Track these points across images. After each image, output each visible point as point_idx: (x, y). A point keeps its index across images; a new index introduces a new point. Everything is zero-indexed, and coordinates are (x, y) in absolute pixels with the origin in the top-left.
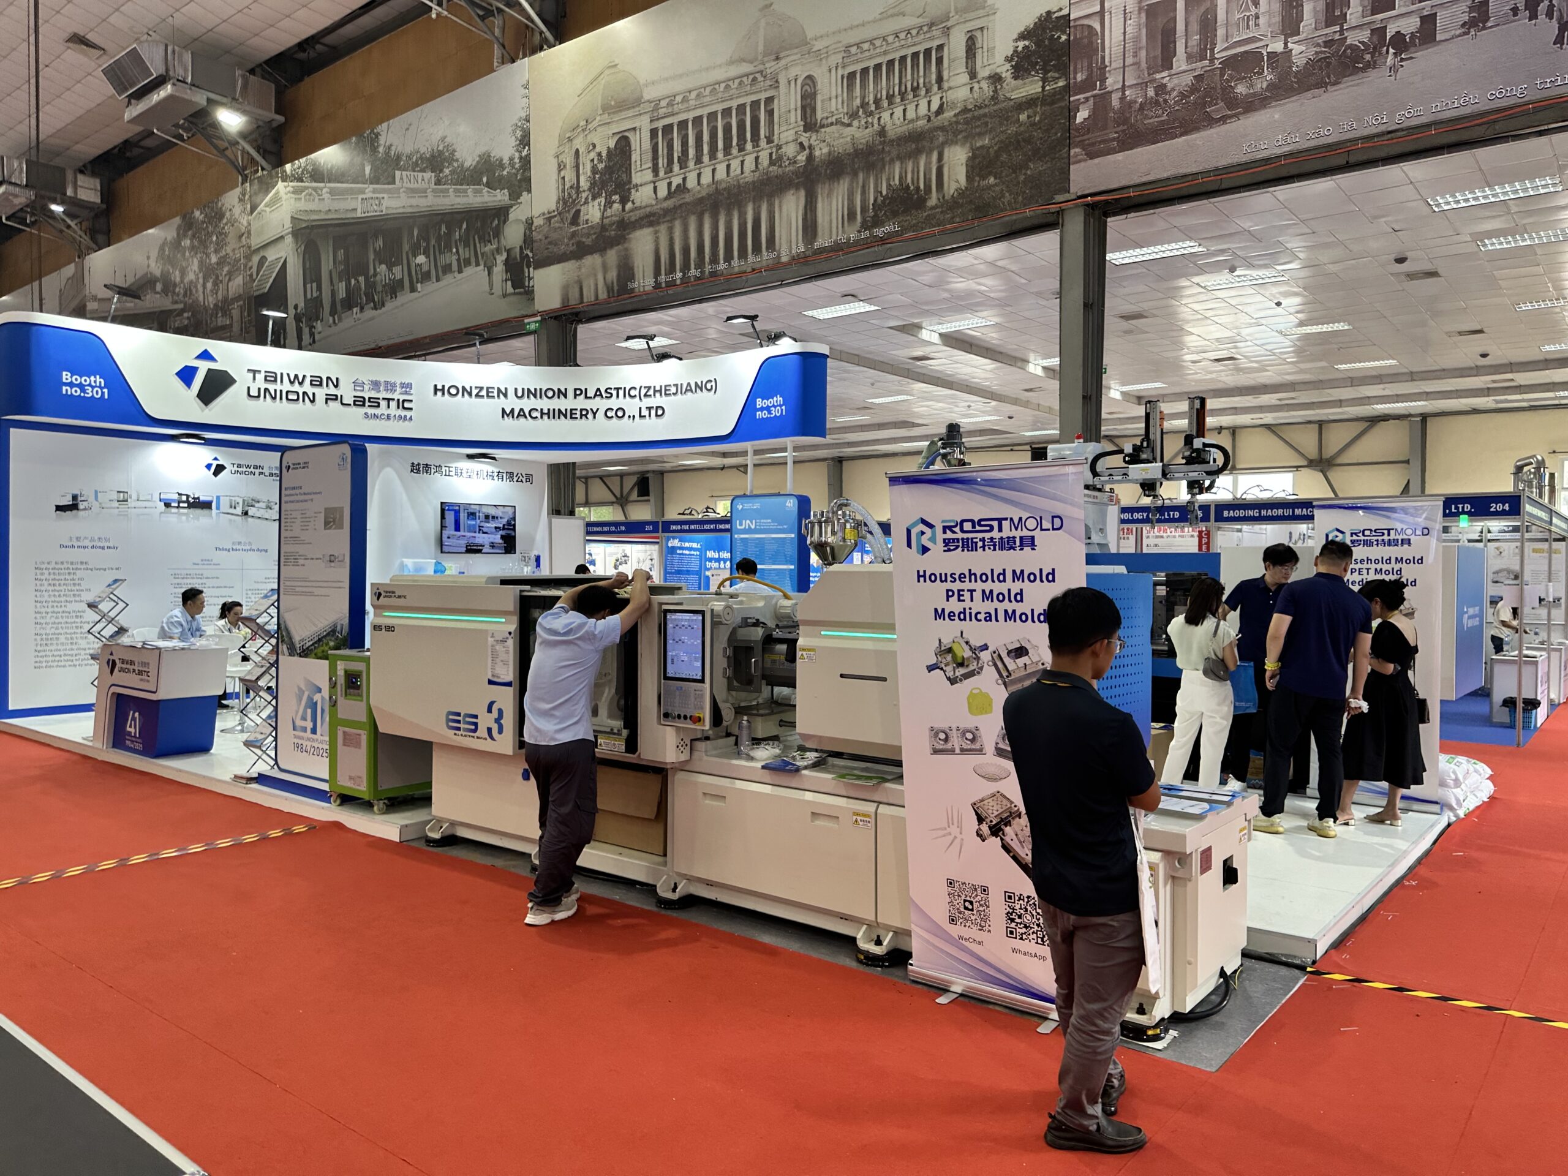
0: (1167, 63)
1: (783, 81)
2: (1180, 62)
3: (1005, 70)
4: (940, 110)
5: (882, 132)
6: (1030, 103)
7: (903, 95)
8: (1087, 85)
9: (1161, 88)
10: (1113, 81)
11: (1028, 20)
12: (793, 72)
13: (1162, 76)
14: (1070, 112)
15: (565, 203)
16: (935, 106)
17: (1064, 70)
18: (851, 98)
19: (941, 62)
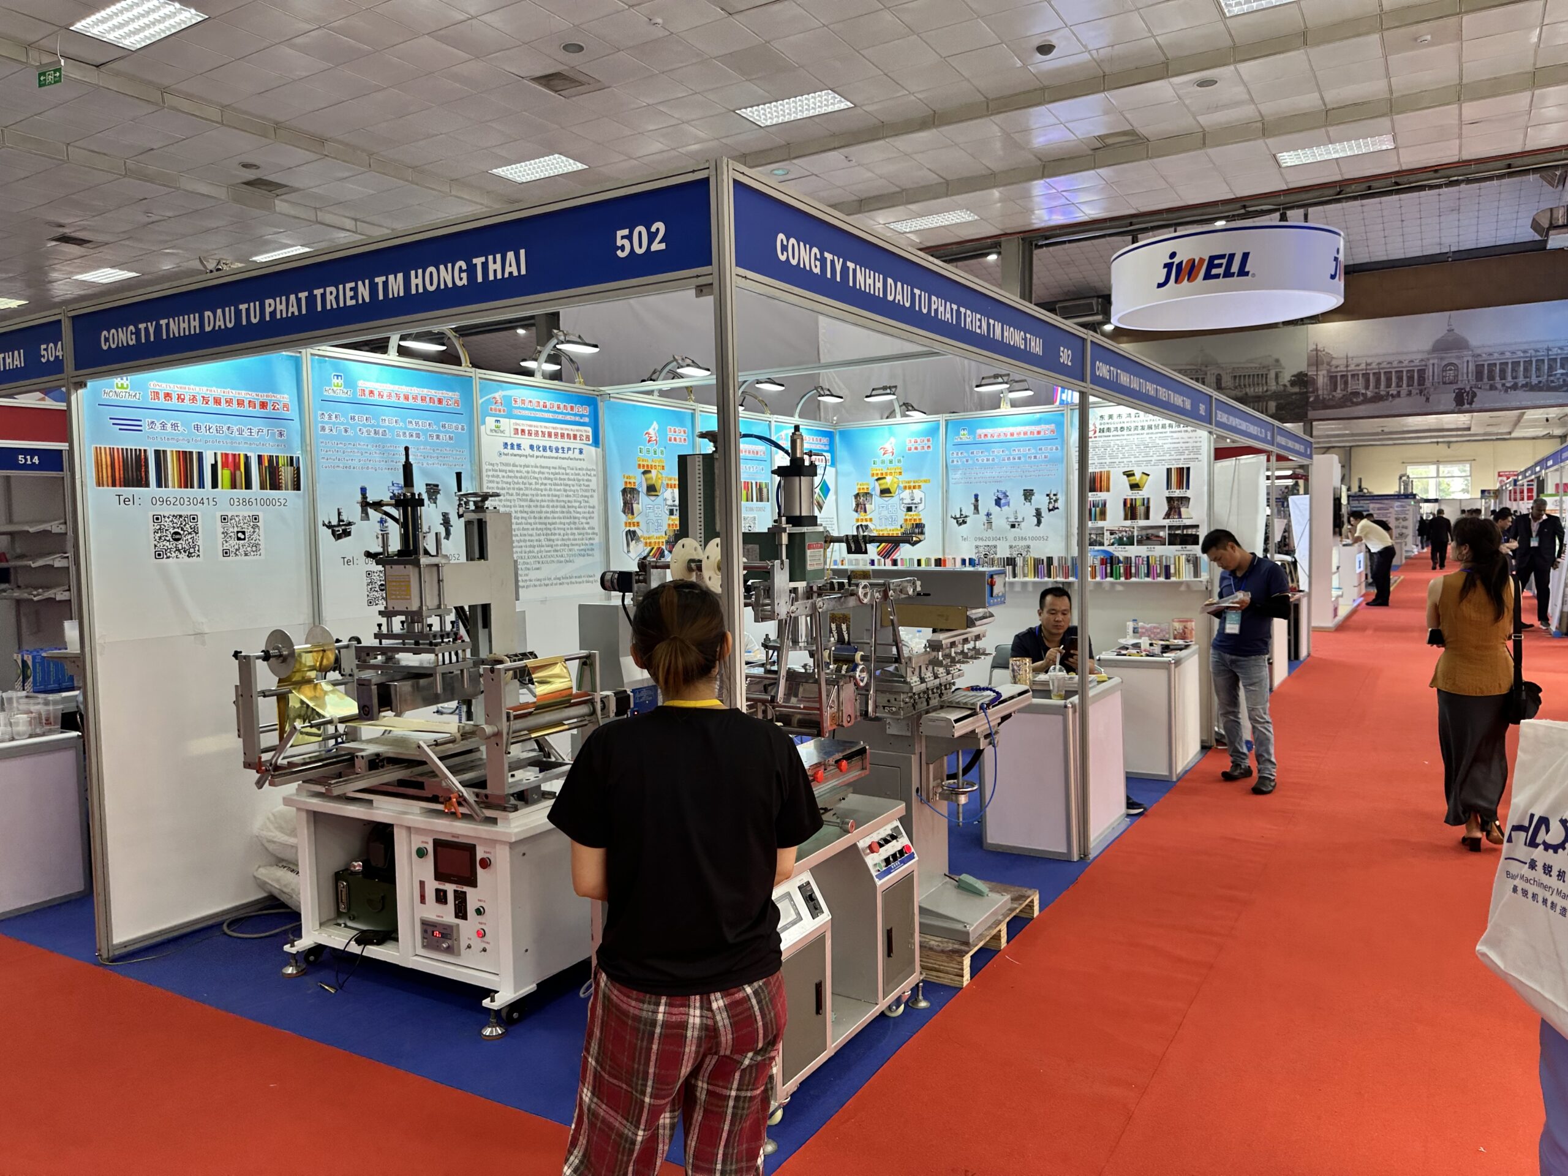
0: (1335, 390)
1: (1209, 373)
2: (1339, 391)
3: (1288, 384)
4: (1267, 391)
5: (1246, 394)
6: (1296, 394)
7: (1254, 385)
8: (1313, 392)
9: (1333, 396)
10: (1320, 392)
11: (1295, 373)
12: (1213, 372)
13: (1334, 393)
14: (1308, 398)
16: (1265, 389)
17: (1306, 387)
18: (1235, 382)
19: (1266, 378)
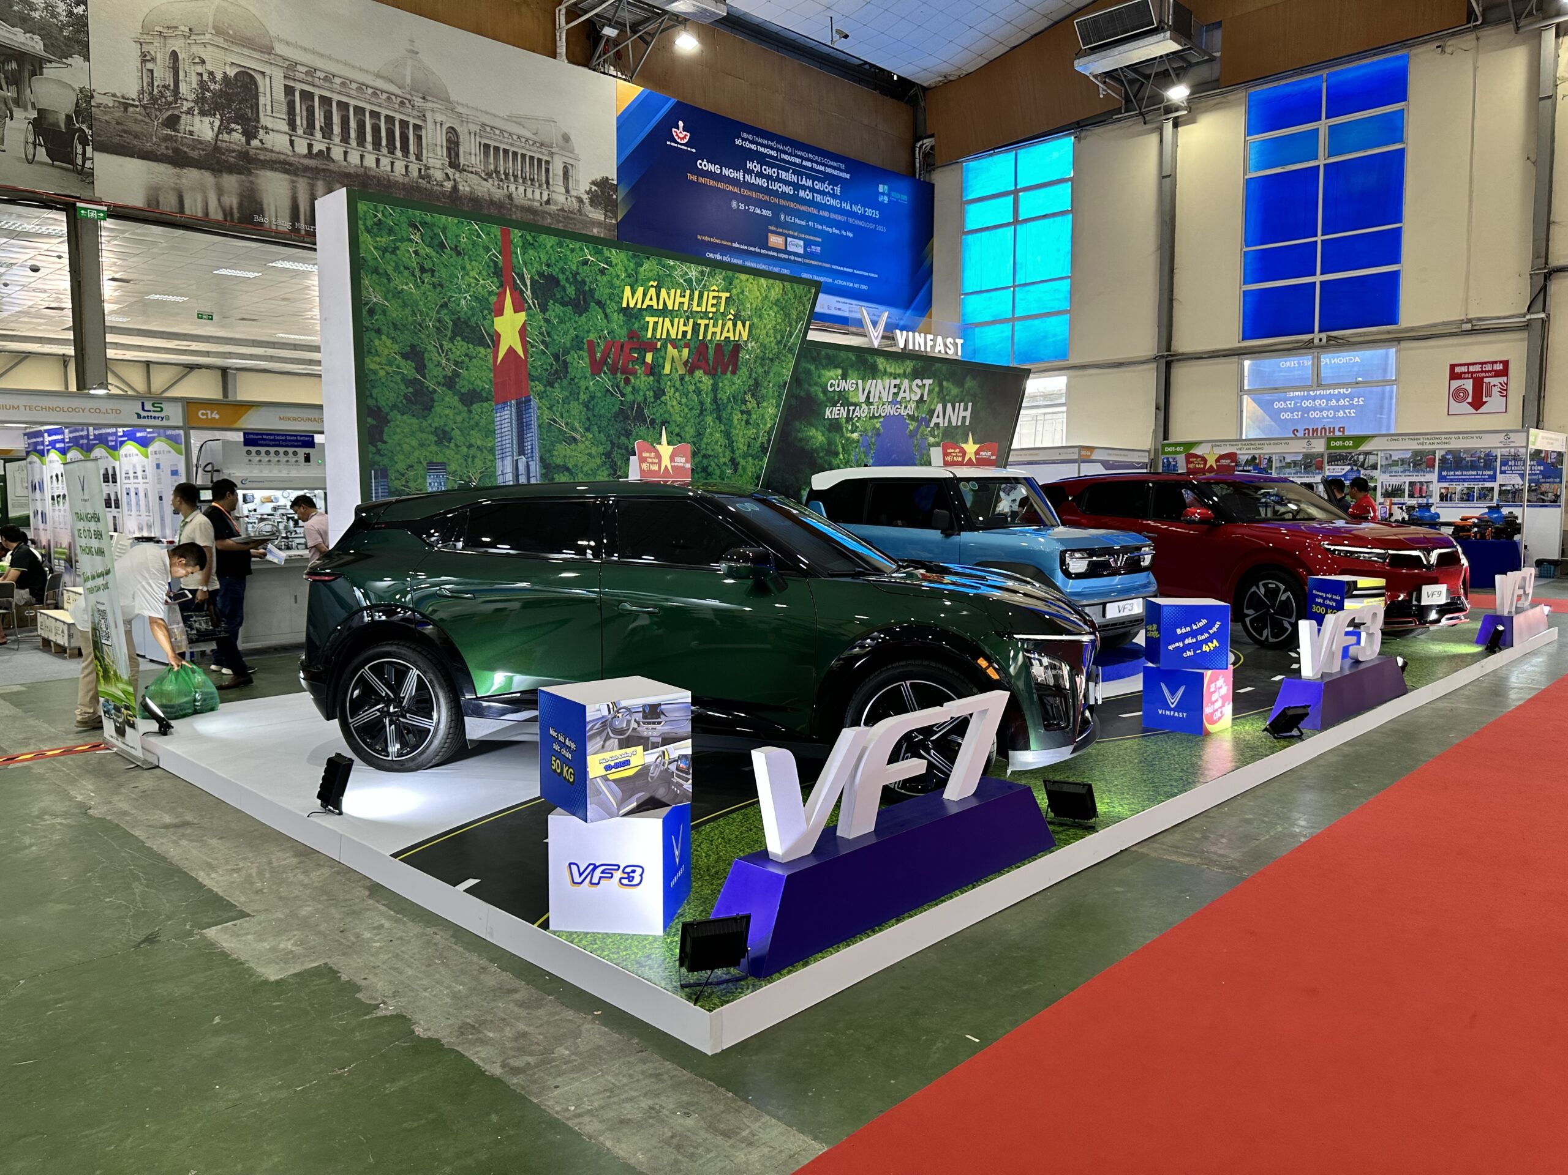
1: (430, 119)
3: (586, 198)
4: (548, 202)
6: (598, 223)
7: (525, 180)
11: (598, 176)
12: (439, 118)
15: (154, 99)
16: (545, 198)
18: (487, 163)
19: (547, 170)
